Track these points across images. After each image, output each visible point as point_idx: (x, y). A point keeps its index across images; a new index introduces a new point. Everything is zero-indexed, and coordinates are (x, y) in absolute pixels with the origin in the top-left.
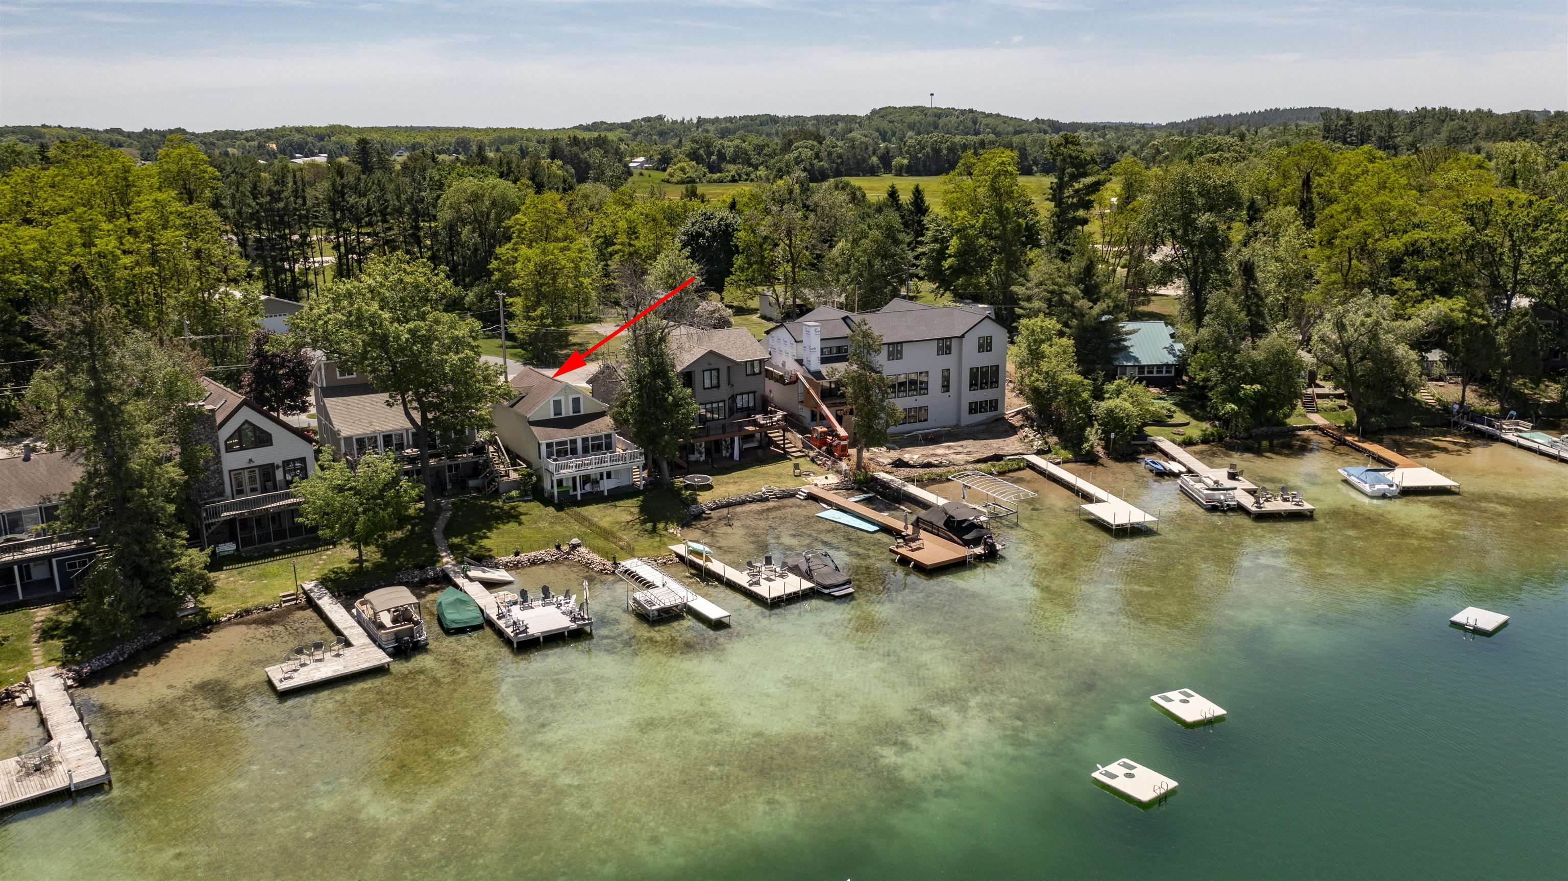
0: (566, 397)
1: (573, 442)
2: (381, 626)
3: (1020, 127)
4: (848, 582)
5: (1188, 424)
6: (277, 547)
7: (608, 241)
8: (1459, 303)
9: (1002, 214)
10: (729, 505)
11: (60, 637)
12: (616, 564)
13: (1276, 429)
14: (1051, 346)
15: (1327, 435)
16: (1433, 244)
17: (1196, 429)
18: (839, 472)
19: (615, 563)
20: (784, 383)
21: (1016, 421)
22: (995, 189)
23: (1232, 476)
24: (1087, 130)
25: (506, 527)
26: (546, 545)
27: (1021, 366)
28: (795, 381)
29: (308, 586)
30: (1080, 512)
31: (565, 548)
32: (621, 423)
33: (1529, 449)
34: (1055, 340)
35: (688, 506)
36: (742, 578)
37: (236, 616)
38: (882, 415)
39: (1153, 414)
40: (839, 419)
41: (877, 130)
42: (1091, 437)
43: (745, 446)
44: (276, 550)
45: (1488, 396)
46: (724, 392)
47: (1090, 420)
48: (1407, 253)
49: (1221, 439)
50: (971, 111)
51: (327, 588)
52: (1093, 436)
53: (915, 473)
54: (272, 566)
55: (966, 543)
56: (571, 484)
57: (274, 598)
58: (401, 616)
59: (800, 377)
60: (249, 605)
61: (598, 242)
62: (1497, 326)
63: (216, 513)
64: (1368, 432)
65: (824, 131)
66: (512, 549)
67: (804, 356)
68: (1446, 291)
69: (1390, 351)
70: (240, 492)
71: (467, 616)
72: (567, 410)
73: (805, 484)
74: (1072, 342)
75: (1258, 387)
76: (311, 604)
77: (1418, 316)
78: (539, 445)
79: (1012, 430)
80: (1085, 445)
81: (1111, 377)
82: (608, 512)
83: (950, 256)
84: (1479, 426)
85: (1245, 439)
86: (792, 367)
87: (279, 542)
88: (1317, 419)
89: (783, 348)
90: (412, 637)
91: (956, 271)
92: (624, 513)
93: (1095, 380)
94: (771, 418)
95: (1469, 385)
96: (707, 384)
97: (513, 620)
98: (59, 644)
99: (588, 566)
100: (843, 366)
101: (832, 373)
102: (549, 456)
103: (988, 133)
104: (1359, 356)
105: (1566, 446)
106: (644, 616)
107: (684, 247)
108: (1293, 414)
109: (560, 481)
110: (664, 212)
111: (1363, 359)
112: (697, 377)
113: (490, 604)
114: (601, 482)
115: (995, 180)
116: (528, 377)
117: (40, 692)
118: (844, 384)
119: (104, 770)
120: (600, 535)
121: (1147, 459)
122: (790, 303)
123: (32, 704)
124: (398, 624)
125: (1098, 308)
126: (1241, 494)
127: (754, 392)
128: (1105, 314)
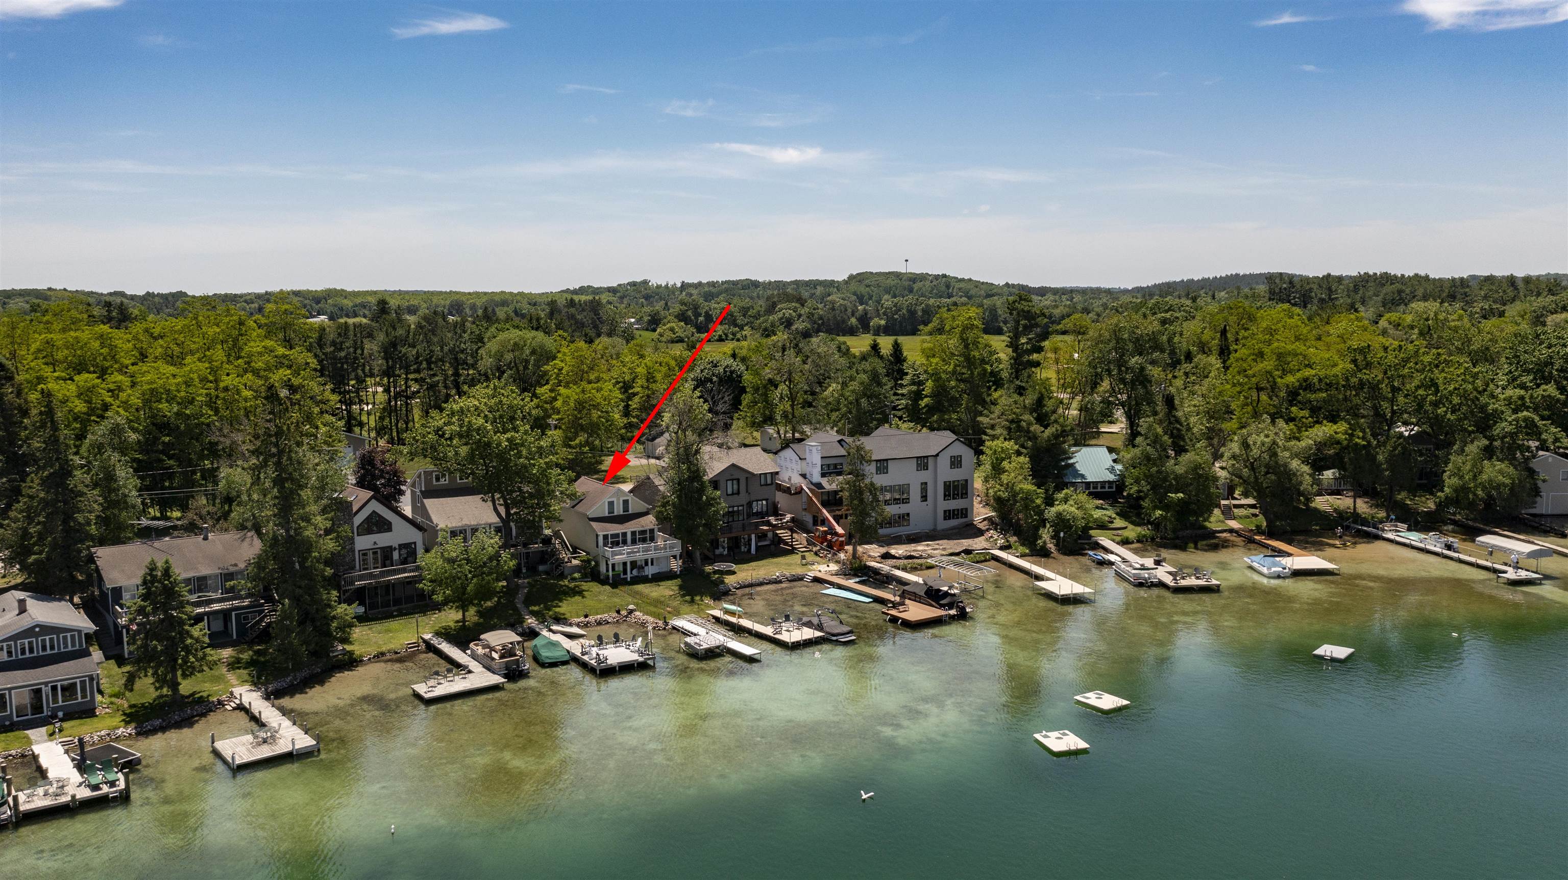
0: (618, 499)
1: (624, 534)
2: (493, 659)
3: (990, 290)
4: (850, 632)
5: (1125, 528)
6: (395, 611)
7: (627, 386)
8: (1342, 427)
9: (969, 361)
10: (751, 585)
11: (245, 668)
12: (666, 624)
13: (1200, 532)
14: (1010, 463)
15: (1240, 535)
16: (1320, 380)
17: (1132, 532)
18: (838, 562)
19: (665, 622)
20: (790, 494)
21: (982, 526)
22: (964, 340)
23: (1158, 563)
24: (1055, 294)
25: (573, 599)
26: (608, 609)
27: (986, 480)
28: (800, 491)
29: (427, 636)
31: (624, 613)
32: (662, 519)
33: (1403, 544)
34: (1014, 457)
35: (718, 585)
36: (768, 631)
37: (374, 657)
38: (873, 515)
39: (1096, 520)
40: (837, 519)
41: (855, 294)
42: (1044, 536)
43: (760, 543)
44: (395, 613)
45: (1377, 506)
46: (743, 499)
47: (1043, 522)
48: (1301, 387)
49: (1153, 539)
50: (944, 276)
51: (442, 638)
52: (1046, 535)
53: (901, 562)
54: (394, 624)
55: (942, 606)
56: (621, 569)
57: (401, 645)
58: (507, 652)
59: (805, 488)
60: (384, 649)
61: (619, 386)
62: (1377, 446)
63: (352, 583)
64: (1271, 535)
65: (805, 294)
66: (581, 614)
67: (807, 470)
68: (1333, 419)
69: (1286, 465)
70: (365, 569)
71: (557, 654)
72: (619, 510)
73: (811, 570)
74: (1027, 459)
75: (1181, 495)
76: (430, 648)
77: (1307, 437)
78: (597, 536)
79: (980, 533)
80: (1039, 541)
81: (1059, 488)
82: (654, 589)
83: (926, 396)
84: (1366, 528)
85: (1173, 539)
86: (797, 480)
87: (396, 608)
88: (1234, 524)
89: (789, 465)
90: (518, 667)
91: (931, 410)
92: (667, 590)
93: (1047, 491)
94: (781, 520)
95: (1360, 497)
96: (730, 492)
97: (595, 655)
98: (245, 672)
99: (643, 625)
100: (841, 478)
101: (829, 485)
102: (605, 545)
103: (961, 297)
104: (1263, 470)
105: (1432, 541)
106: (695, 654)
107: (695, 389)
108: (1212, 519)
109: (613, 565)
110: (676, 361)
111: (1267, 473)
112: (722, 484)
113: (575, 647)
114: (646, 568)
115: (963, 331)
116: (585, 485)
117: (245, 701)
118: (841, 491)
119: (315, 743)
120: (650, 604)
121: (1091, 553)
122: (789, 435)
123: (241, 708)
124: (505, 657)
125: (1049, 432)
126: (1163, 574)
127: (767, 500)
128: (1056, 436)
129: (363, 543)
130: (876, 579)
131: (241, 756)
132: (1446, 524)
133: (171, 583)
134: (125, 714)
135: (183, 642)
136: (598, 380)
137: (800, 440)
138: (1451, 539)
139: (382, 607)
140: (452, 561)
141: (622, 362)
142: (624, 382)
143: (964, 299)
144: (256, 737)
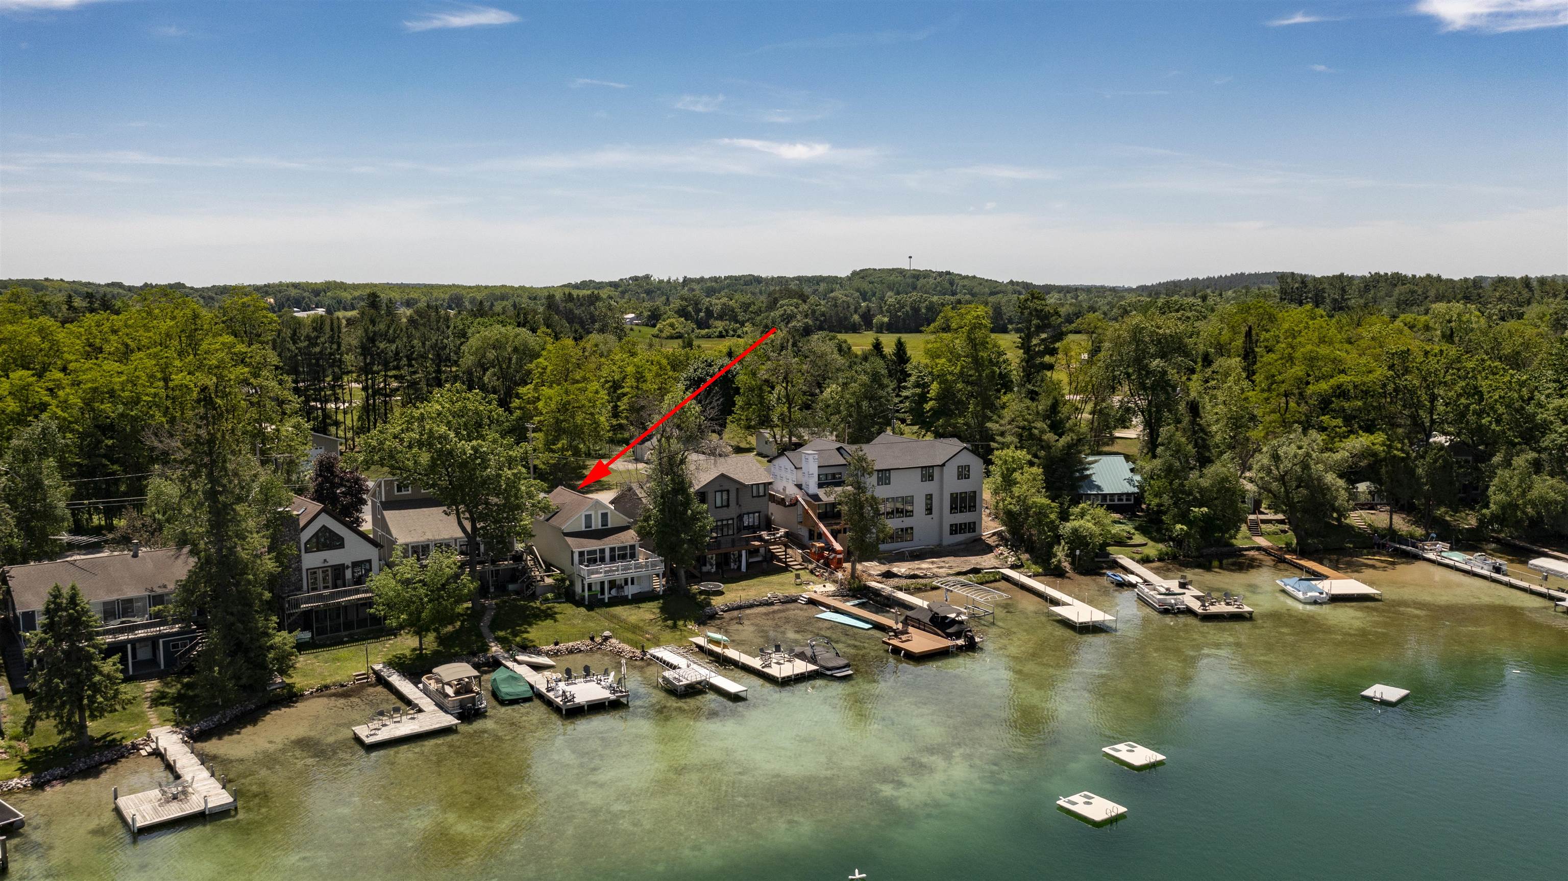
0: (596, 513)
1: (602, 551)
2: (447, 696)
3: (994, 288)
4: (847, 666)
5: (1145, 545)
6: (346, 636)
7: (616, 385)
8: (1379, 437)
9: (977, 362)
10: (740, 608)
11: (168, 704)
12: (644, 653)
13: (1225, 549)
14: (1022, 474)
15: (1269, 554)
16: (1355, 387)
17: (1152, 549)
18: (835, 582)
19: (643, 651)
20: (785, 506)
21: (991, 541)
22: (971, 340)
23: (1183, 585)
24: (1059, 292)
25: (544, 624)
26: (582, 637)
27: (996, 492)
28: (795, 503)
29: (377, 667)
30: (1050, 615)
31: (598, 640)
32: (643, 534)
33: (1447, 566)
34: (1026, 468)
35: (704, 608)
36: (756, 663)
37: (317, 690)
38: (874, 531)
39: (1114, 536)
40: (835, 534)
41: (858, 290)
42: (1058, 553)
43: (751, 560)
44: (345, 639)
45: (1415, 523)
46: (733, 511)
47: (1057, 539)
48: (1334, 394)
49: (1175, 557)
50: (948, 273)
51: (394, 668)
52: (1060, 553)
53: (904, 582)
54: (343, 652)
55: (949, 636)
56: (599, 588)
57: (348, 676)
58: (463, 688)
59: (800, 499)
60: (328, 681)
61: (607, 385)
62: (1416, 458)
63: (297, 606)
64: (1304, 553)
65: (807, 290)
66: (553, 640)
67: (802, 481)
68: (1369, 429)
69: (1320, 479)
70: (314, 589)
71: (520, 690)
72: (597, 524)
74: (1041, 470)
75: (1205, 510)
76: (381, 681)
77: (1343, 449)
78: (572, 553)
79: (989, 549)
80: (1053, 560)
81: (1076, 501)
82: (633, 612)
83: (931, 399)
84: (1404, 547)
85: (1198, 557)
86: (792, 491)
87: (347, 633)
88: (1262, 541)
89: (783, 474)
90: (474, 705)
91: (937, 413)
92: (647, 613)
93: (1062, 504)
94: (774, 535)
95: (1396, 512)
96: (719, 503)
97: (561, 693)
98: (170, 709)
99: (619, 654)
100: (839, 489)
101: (827, 496)
102: (581, 563)
103: (965, 294)
104: (1294, 484)
105: (1478, 563)
106: (672, 690)
107: (687, 389)
108: (1239, 536)
109: (590, 585)
110: (668, 359)
111: (1298, 487)
112: (710, 497)
113: (539, 681)
114: (626, 587)
115: (971, 331)
116: (561, 496)
117: (162, 744)
118: (839, 504)
119: (231, 800)
120: (628, 630)
121: (1109, 573)
122: (786, 439)
123: (157, 754)
124: (460, 694)
125: (1063, 441)
126: (1189, 599)
127: (759, 512)
128: (1069, 446)
129: (311, 560)
130: (876, 602)
131: (144, 817)
132: (1488, 542)
133: (77, 611)
134: (23, 761)
135: (90, 680)
136: (584, 379)
137: (798, 446)
138: (1499, 561)
139: (331, 631)
140: (407, 583)
141: (612, 360)
142: (614, 382)
143: (968, 297)
144: (164, 793)
